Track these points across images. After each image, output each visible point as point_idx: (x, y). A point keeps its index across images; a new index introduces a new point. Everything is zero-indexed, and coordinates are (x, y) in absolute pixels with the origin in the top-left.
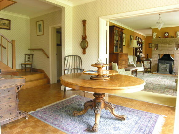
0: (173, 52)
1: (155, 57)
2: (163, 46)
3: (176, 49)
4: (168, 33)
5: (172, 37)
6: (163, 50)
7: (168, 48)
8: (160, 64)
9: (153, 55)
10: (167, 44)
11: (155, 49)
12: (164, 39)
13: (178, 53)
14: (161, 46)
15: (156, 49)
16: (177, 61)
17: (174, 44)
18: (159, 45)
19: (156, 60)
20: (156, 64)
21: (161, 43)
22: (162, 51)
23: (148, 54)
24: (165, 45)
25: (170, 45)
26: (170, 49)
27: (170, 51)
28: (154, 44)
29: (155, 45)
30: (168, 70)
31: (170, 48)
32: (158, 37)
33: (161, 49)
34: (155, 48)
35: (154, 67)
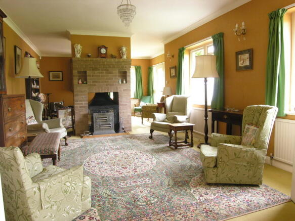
0: (117, 88)
1: (81, 101)
2: (96, 76)
3: (120, 82)
4: (106, 48)
5: (112, 57)
6: (97, 84)
7: (107, 79)
8: (95, 115)
9: (77, 95)
10: (105, 72)
11: (80, 82)
12: (99, 59)
13: (124, 90)
14: (93, 76)
15: (83, 83)
16: (123, 105)
17: (117, 71)
18: (89, 73)
19: (84, 107)
20: (85, 116)
21: (93, 70)
22: (95, 85)
23: (48, 95)
24: (100, 73)
25: (110, 73)
26: (110, 81)
27: (111, 85)
28: (76, 71)
29: (79, 72)
30: (112, 125)
31: (110, 79)
32: (85, 55)
33: (93, 82)
34: (79, 80)
35: (81, 122)
